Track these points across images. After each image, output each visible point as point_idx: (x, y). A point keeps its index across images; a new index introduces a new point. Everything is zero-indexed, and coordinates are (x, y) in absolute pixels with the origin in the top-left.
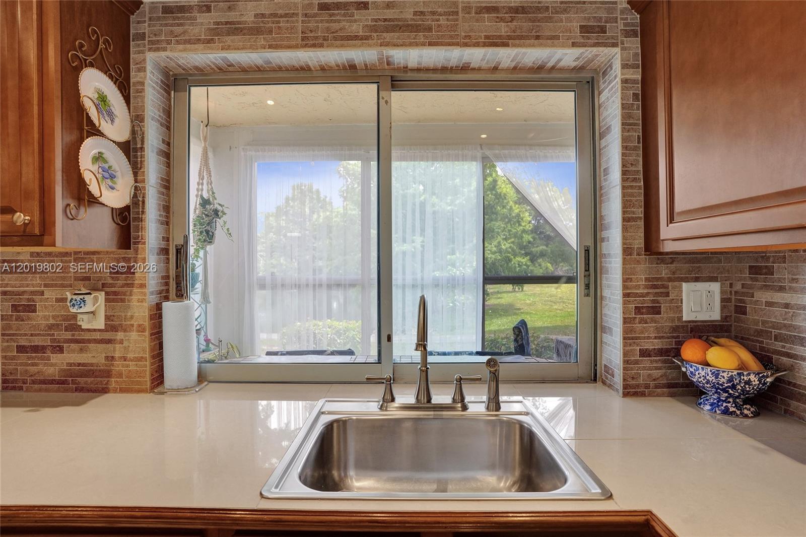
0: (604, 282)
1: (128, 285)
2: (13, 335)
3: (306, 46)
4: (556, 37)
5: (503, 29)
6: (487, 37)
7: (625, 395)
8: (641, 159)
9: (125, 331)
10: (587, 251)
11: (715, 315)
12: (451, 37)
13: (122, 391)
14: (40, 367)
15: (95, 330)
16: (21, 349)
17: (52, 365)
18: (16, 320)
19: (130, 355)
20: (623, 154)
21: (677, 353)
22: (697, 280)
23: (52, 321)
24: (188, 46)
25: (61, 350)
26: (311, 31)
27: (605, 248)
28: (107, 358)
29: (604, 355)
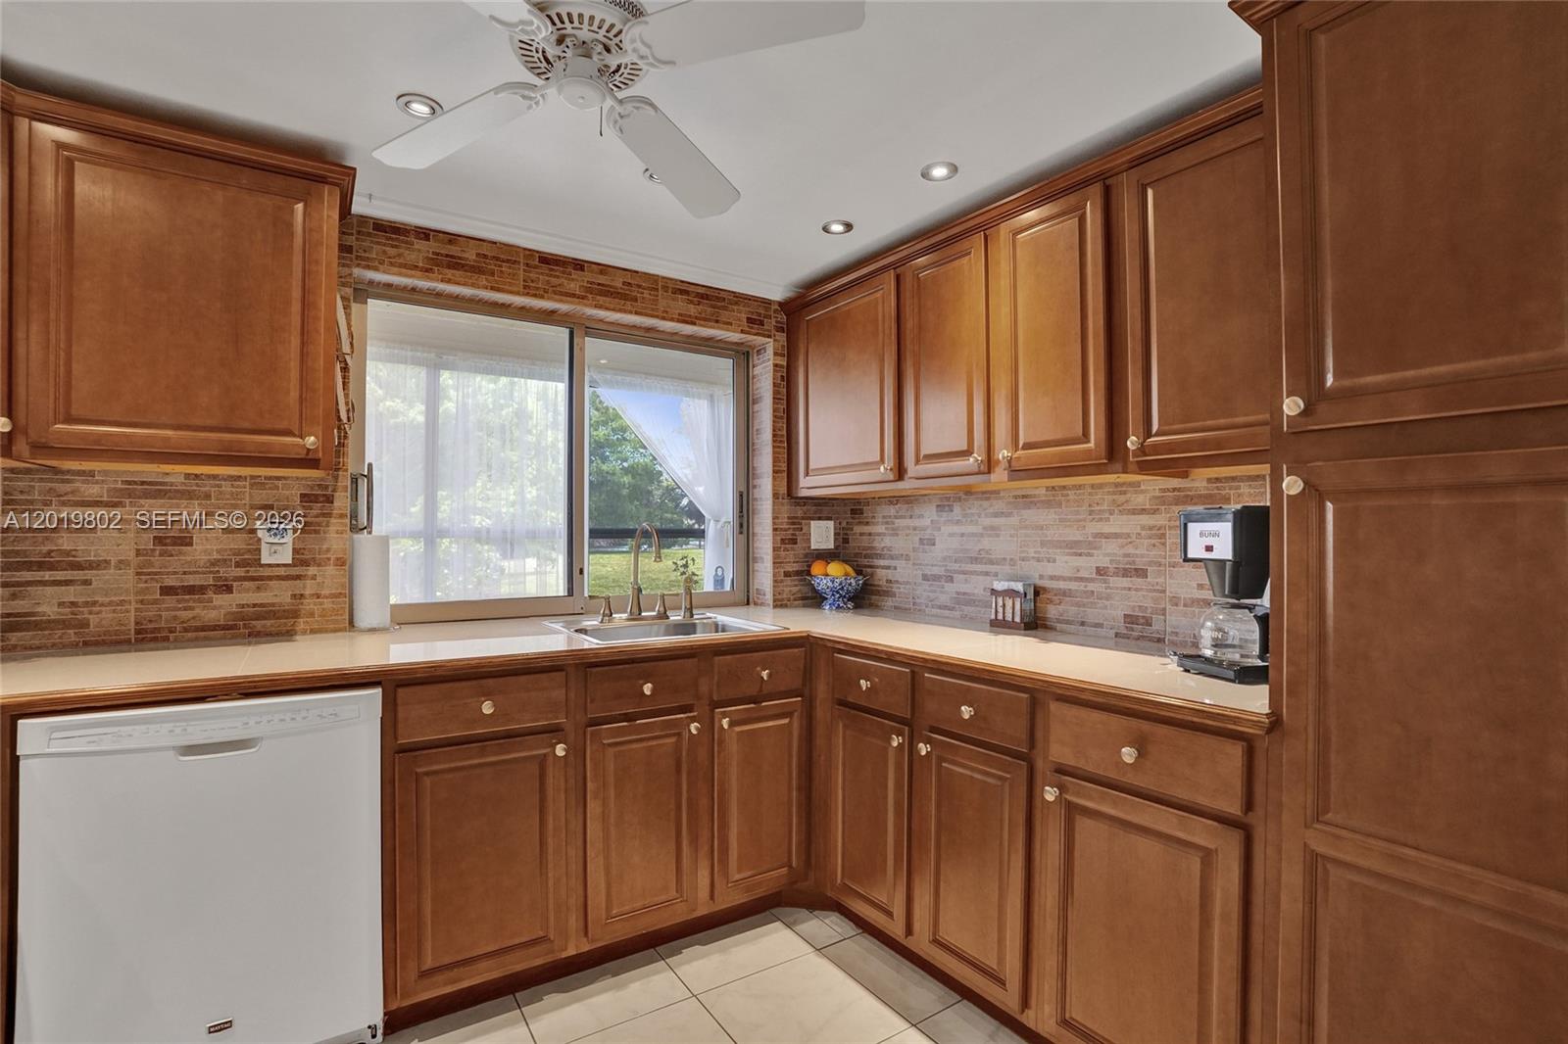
0: (756, 521)
1: (324, 515)
2: (156, 574)
3: (528, 294)
4: (731, 324)
5: (692, 310)
6: (680, 315)
7: (775, 607)
8: (785, 426)
9: (319, 565)
10: (741, 495)
11: (831, 546)
12: (653, 310)
13: (313, 631)
14: (197, 611)
15: (278, 565)
16: (167, 591)
17: (215, 608)
18: (161, 555)
19: (324, 592)
20: (774, 422)
21: (809, 573)
22: (820, 519)
23: (216, 556)
24: (404, 270)
25: (229, 589)
26: (532, 281)
27: (756, 493)
28: (294, 596)
29: (756, 581)
